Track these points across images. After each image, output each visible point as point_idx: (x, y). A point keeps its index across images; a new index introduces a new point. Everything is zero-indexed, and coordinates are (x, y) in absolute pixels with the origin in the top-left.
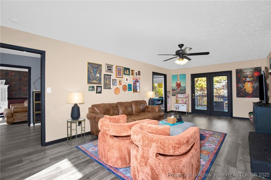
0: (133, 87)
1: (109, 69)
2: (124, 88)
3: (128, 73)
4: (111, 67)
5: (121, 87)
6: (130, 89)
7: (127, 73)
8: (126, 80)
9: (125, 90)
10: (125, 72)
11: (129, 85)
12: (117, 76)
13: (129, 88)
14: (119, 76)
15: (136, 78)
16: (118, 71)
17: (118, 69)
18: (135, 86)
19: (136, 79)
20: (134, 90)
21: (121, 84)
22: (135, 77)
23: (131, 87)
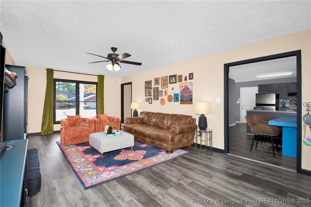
0: (181, 96)
1: (157, 83)
2: (170, 99)
3: (174, 81)
4: (158, 80)
5: (166, 98)
6: (176, 99)
7: (172, 82)
8: (172, 89)
9: (170, 101)
10: (171, 81)
11: (175, 94)
12: (163, 87)
13: (174, 99)
14: (165, 86)
15: (186, 84)
16: (163, 82)
17: (163, 80)
18: (183, 95)
19: (186, 86)
20: (181, 100)
21: (166, 95)
22: (183, 84)
23: (177, 96)
